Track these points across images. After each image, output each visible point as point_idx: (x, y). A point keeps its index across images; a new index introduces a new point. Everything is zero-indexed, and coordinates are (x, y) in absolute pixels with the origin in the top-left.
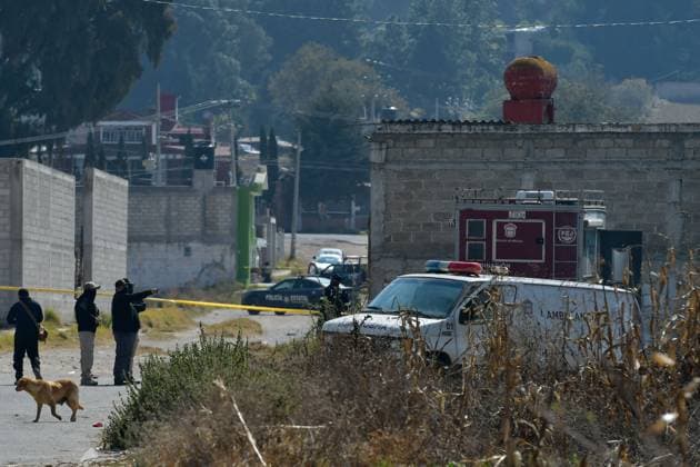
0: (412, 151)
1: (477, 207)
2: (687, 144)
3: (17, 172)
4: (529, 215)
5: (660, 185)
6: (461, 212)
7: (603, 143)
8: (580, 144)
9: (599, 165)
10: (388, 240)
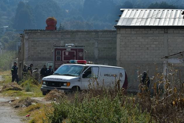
5: (93, 43)
6: (55, 49)
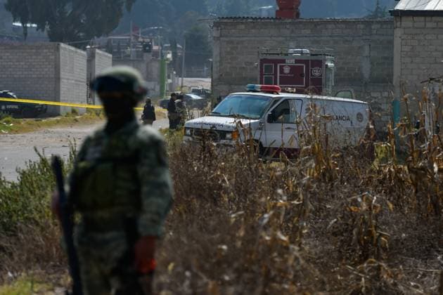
0: (233, 31)
1: (269, 57)
2: (373, 27)
3: (58, 49)
4: (297, 61)
5: (360, 48)
6: (261, 60)
7: (330, 26)
8: (318, 27)
9: (329, 38)
10: (221, 75)
